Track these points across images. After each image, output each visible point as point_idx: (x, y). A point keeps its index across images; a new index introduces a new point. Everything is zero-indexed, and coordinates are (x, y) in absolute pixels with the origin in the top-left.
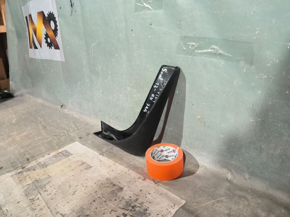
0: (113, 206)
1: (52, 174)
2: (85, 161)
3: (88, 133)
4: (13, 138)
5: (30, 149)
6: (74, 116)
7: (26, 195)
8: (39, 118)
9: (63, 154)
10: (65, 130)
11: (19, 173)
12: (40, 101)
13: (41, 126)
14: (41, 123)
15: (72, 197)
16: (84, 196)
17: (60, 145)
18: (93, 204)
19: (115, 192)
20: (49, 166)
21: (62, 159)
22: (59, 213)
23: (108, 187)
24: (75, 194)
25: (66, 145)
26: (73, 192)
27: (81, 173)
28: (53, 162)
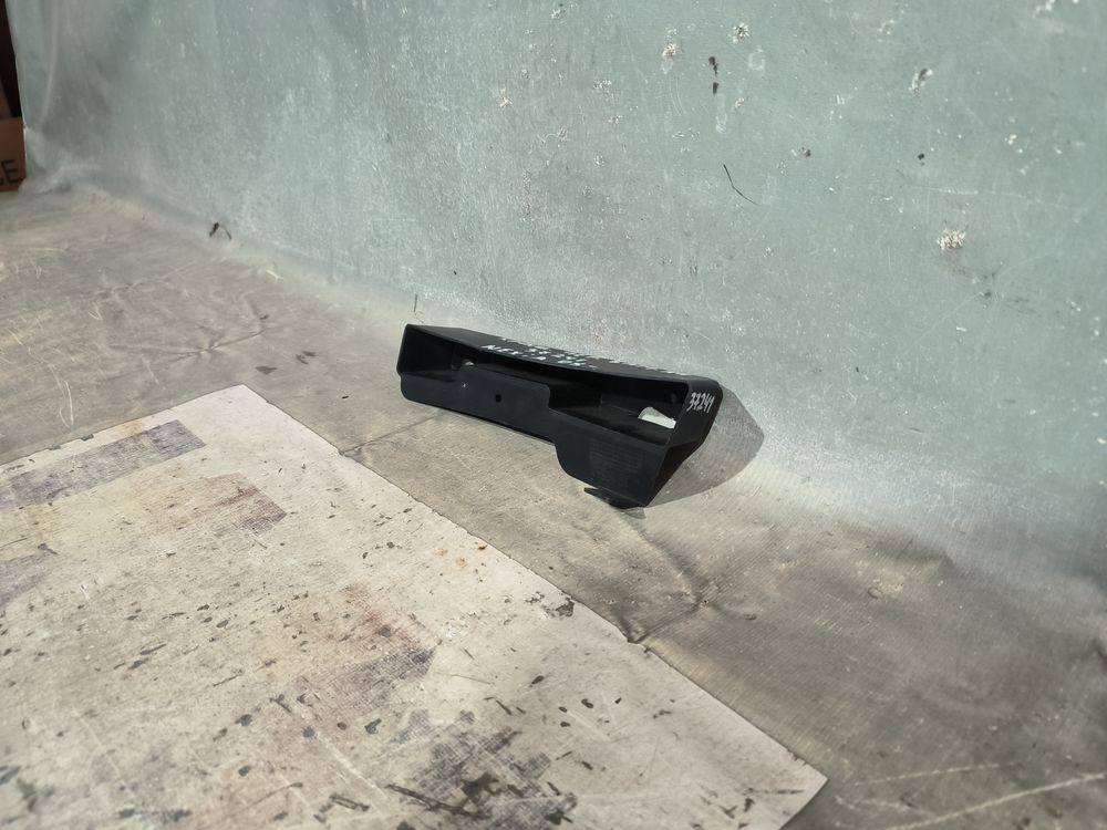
0: (348, 765)
1: (65, 537)
2: (255, 480)
3: (308, 350)
6: (260, 271)
8: (104, 278)
9: (157, 441)
10: (206, 330)
12: (131, 209)
13: (100, 309)
14: (105, 296)
15: (123, 682)
16: (194, 684)
17: (156, 399)
18: (234, 742)
19: (379, 677)
20: (67, 495)
21: (144, 464)
22: (18, 775)
23: (346, 638)
24: (149, 667)
25: (186, 396)
26: (142, 653)
27: (219, 542)
28: (96, 475)
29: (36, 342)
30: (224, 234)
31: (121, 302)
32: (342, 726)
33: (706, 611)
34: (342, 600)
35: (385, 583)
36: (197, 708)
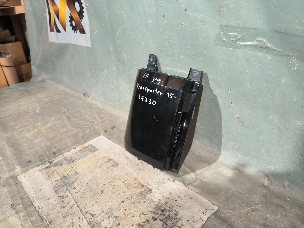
0: (142, 208)
1: (79, 170)
2: (111, 157)
3: (113, 126)
4: (38, 129)
5: (56, 142)
6: (97, 106)
7: (56, 192)
8: (62, 107)
9: (89, 149)
10: (90, 121)
11: (47, 167)
12: (62, 87)
13: (65, 117)
14: (64, 113)
15: (100, 197)
16: (112, 196)
17: (85, 139)
18: (122, 205)
19: (143, 194)
20: (76, 161)
21: (88, 154)
22: (89, 212)
23: (136, 187)
24: (104, 194)
25: (91, 138)
26: (102, 191)
27: (108, 170)
28: (80, 157)
29: (54, 126)
30: (87, 96)
32: (139, 202)
34: (134, 180)
36: (114, 200)
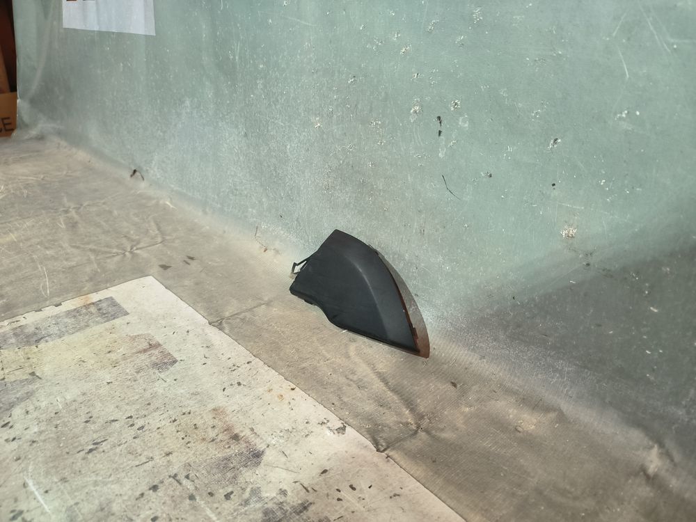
2: (159, 338)
3: (192, 256)
6: (161, 202)
8: (65, 200)
9: (100, 309)
10: (128, 239)
13: (64, 221)
14: (66, 212)
15: (82, 461)
16: (125, 464)
17: (99, 282)
18: (148, 501)
19: (232, 465)
20: (47, 342)
21: (92, 324)
22: (23, 516)
23: (213, 440)
24: (98, 453)
25: (117, 281)
26: (94, 444)
27: (138, 377)
28: (64, 330)
29: (25, 240)
30: (140, 177)
31: (76, 217)
32: (211, 494)
33: (422, 435)
34: (211, 417)
35: (236, 407)
36: (126, 479)
